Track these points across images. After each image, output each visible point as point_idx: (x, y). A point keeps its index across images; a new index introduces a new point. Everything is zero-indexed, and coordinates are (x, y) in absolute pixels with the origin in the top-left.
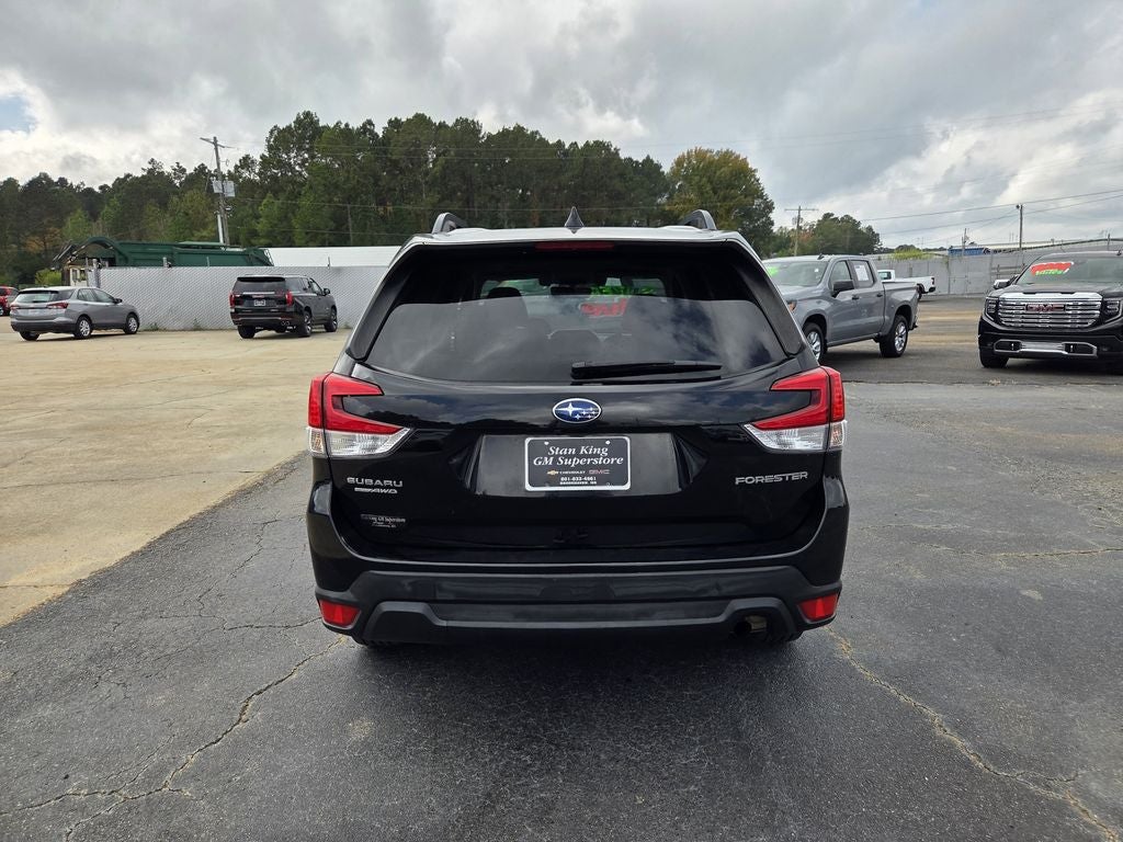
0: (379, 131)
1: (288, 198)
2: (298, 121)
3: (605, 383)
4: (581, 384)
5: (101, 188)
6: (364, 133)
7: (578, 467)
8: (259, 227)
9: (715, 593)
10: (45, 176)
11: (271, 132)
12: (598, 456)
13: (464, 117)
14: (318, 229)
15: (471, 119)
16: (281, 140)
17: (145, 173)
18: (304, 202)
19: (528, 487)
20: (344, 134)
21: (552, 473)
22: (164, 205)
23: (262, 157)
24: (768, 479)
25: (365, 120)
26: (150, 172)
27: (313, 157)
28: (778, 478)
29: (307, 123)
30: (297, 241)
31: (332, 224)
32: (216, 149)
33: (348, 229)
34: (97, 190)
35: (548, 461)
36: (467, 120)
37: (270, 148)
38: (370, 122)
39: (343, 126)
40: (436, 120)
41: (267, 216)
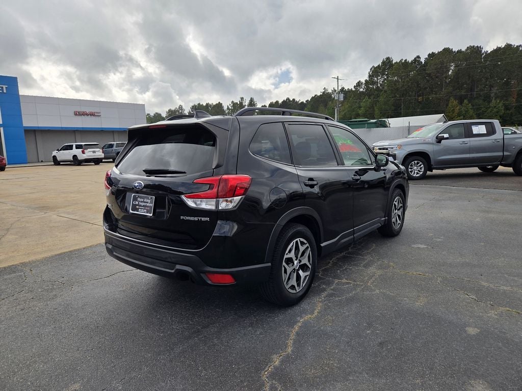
0: (423, 60)
1: (374, 98)
2: (383, 62)
3: (156, 177)
4: (150, 176)
5: (306, 101)
6: (415, 63)
7: (144, 206)
8: (360, 112)
9: (170, 260)
10: (288, 99)
11: (371, 69)
12: (147, 202)
13: (472, 45)
14: (387, 110)
15: (476, 46)
16: (375, 72)
17: (322, 94)
18: (381, 99)
19: (131, 211)
20: (404, 65)
21: (137, 207)
22: (326, 106)
23: (366, 81)
24: (192, 218)
25: (415, 56)
26: (323, 93)
27: (388, 77)
28: (196, 219)
29: (387, 63)
30: (376, 117)
31: (393, 108)
32: (338, 81)
33: (401, 109)
34: (305, 102)
35: (137, 203)
36: (474, 46)
37: (370, 76)
38: (418, 57)
39: (403, 61)
40: (455, 49)
41: (364, 107)
